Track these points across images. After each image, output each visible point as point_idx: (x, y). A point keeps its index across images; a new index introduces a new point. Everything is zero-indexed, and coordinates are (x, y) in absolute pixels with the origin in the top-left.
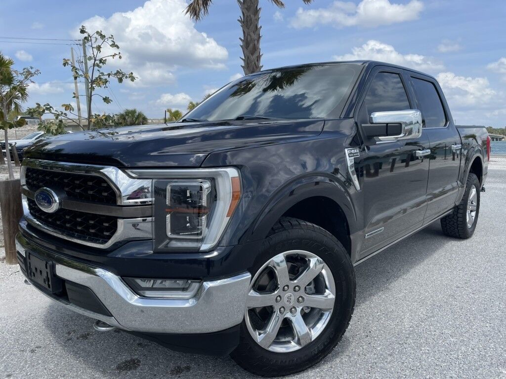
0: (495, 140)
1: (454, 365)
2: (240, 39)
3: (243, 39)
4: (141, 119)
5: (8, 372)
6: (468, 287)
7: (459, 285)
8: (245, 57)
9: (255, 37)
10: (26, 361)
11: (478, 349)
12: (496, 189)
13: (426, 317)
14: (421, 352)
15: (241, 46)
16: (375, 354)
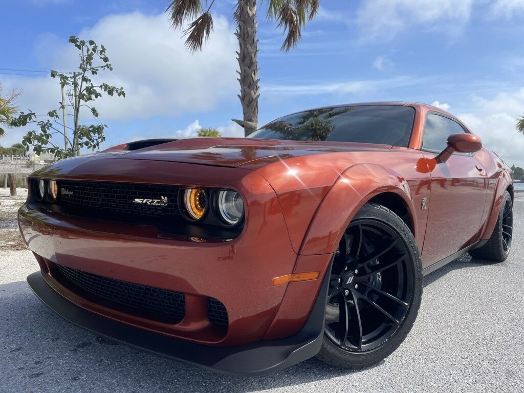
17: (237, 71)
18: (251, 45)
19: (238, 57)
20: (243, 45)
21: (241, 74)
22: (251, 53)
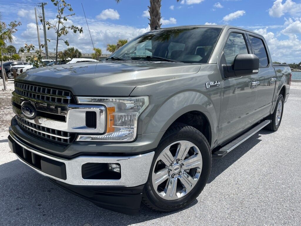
1: (287, 200)
2: (148, 6)
3: (150, 7)
4: (78, 54)
5: (38, 203)
6: (287, 157)
7: (282, 156)
10: (47, 197)
11: (298, 191)
12: (293, 100)
13: (266, 174)
14: (268, 193)
16: (242, 194)
17: (148, 19)
18: (157, 3)
19: (149, 10)
20: (152, 3)
21: (150, 20)
22: (157, 7)
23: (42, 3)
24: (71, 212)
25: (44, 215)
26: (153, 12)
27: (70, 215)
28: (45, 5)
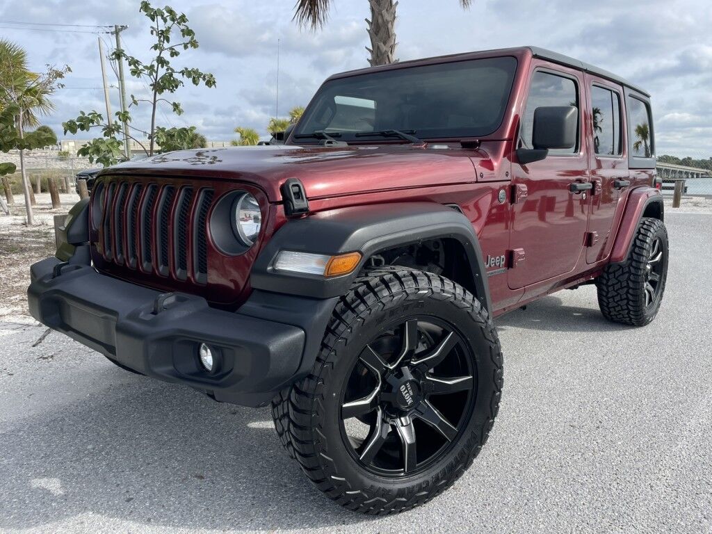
0: (695, 176)
2: (366, 20)
3: (370, 20)
8: (373, 46)
9: (387, 17)
15: (369, 31)
17: (366, 48)
18: (387, 10)
19: (369, 29)
20: (376, 12)
21: (372, 52)
22: (388, 22)
23: (116, 26)
24: (196, 493)
25: (129, 500)
26: (378, 32)
27: (194, 500)
28: (122, 29)
